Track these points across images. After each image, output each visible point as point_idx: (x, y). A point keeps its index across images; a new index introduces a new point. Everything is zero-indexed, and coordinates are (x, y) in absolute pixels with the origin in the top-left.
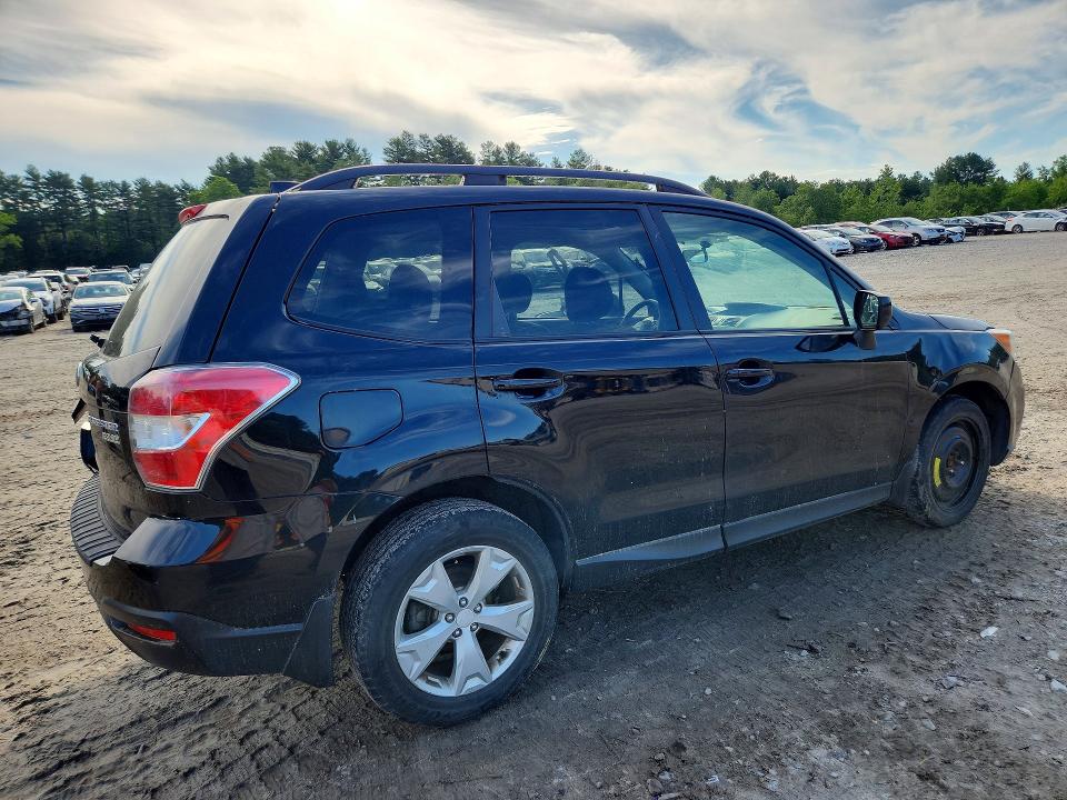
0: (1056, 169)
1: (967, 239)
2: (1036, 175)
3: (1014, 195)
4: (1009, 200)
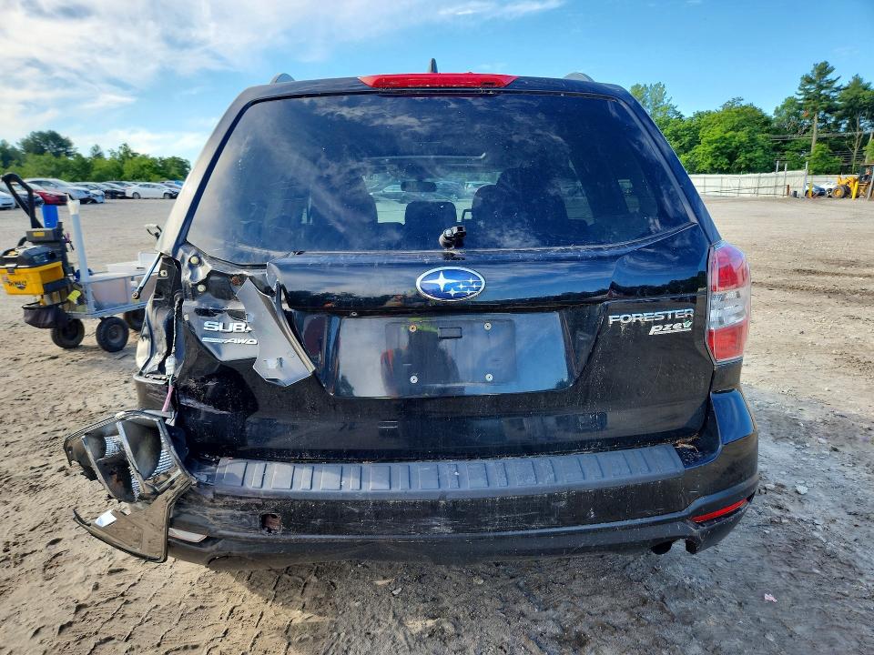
0: (122, 152)
1: (106, 201)
2: (107, 156)
3: (100, 169)
4: (98, 172)
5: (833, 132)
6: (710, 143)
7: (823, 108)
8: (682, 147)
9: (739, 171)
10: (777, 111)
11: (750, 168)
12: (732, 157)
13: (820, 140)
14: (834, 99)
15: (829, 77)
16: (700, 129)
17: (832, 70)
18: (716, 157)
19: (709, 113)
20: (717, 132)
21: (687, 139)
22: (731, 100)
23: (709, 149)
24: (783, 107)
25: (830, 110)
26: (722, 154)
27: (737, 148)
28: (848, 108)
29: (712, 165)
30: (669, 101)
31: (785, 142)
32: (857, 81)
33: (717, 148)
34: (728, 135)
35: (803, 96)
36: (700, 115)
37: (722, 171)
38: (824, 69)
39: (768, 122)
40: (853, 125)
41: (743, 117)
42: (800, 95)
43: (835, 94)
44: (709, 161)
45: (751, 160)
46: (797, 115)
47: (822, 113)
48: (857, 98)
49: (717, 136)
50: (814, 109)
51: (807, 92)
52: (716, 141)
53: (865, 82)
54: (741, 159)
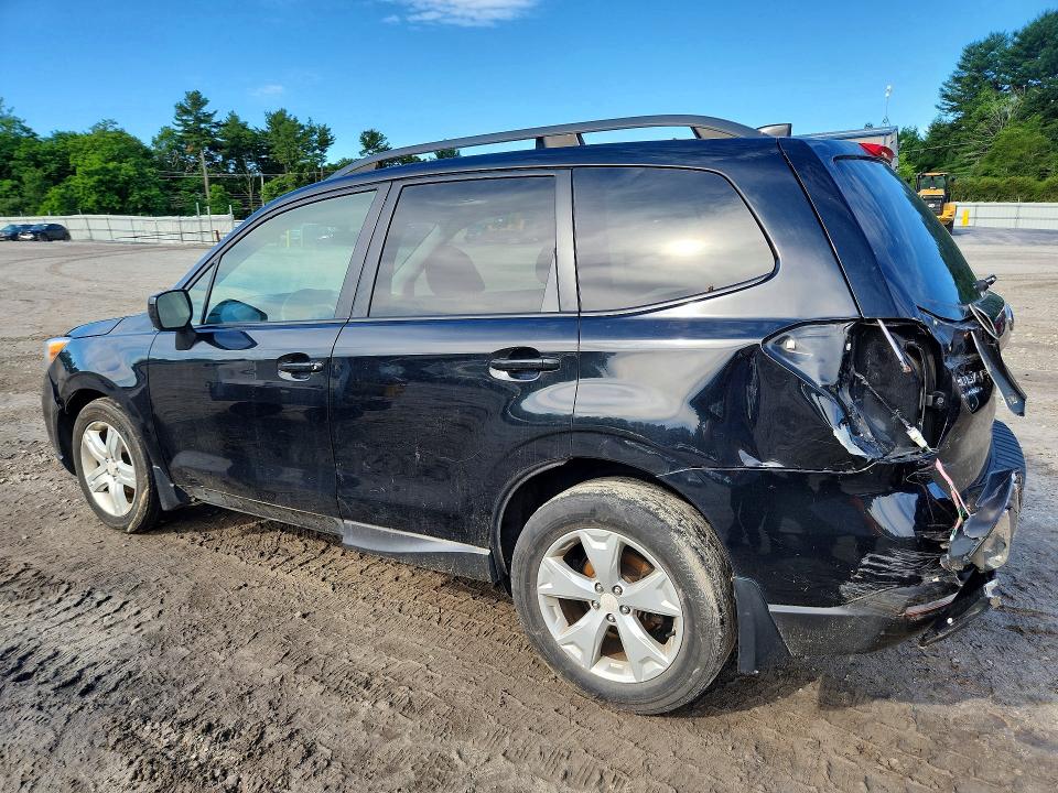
5: (225, 172)
6: (89, 174)
7: (208, 145)
8: (48, 177)
9: (135, 212)
10: (155, 142)
11: (149, 209)
12: (123, 193)
13: (212, 181)
14: (216, 136)
15: (205, 109)
16: (68, 154)
17: (205, 102)
18: (102, 194)
19: (74, 136)
20: (95, 161)
21: (53, 167)
22: (101, 122)
23: (91, 182)
24: (161, 138)
25: (215, 147)
26: (109, 189)
27: (127, 183)
28: (232, 147)
29: (97, 202)
30: (10, 111)
31: (175, 180)
32: (234, 118)
33: (100, 181)
34: (111, 165)
35: (182, 128)
36: (60, 136)
37: (114, 212)
38: (197, 100)
39: (148, 154)
40: (241, 166)
41: (123, 145)
42: (178, 125)
43: (215, 130)
44: (94, 197)
45: (147, 198)
46: (179, 149)
47: (207, 149)
48: (238, 136)
49: (97, 166)
50: (198, 144)
51: (185, 123)
52: (96, 172)
53: (242, 120)
54: (135, 197)
